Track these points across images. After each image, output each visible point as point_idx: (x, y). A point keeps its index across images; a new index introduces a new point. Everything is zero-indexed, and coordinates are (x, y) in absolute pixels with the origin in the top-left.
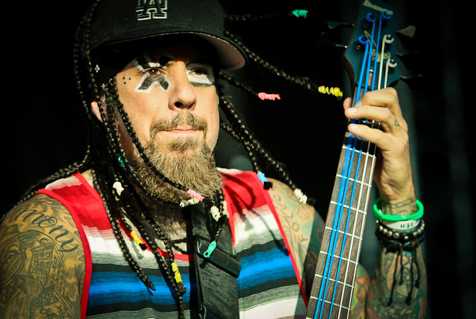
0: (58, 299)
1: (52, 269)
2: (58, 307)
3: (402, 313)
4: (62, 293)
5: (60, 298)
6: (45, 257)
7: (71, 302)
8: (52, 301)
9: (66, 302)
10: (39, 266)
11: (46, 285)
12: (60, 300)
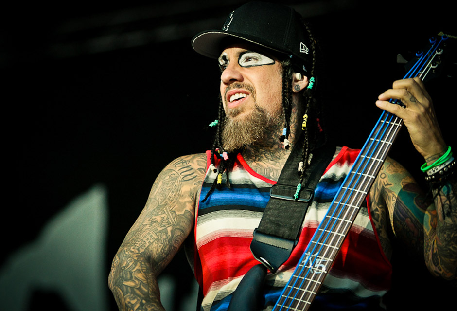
0: (165, 212)
1: (170, 193)
2: (162, 217)
3: (452, 236)
4: (171, 208)
5: (167, 211)
6: (169, 185)
7: (176, 214)
8: (160, 213)
9: (170, 214)
10: (163, 192)
11: (161, 203)
12: (166, 213)
